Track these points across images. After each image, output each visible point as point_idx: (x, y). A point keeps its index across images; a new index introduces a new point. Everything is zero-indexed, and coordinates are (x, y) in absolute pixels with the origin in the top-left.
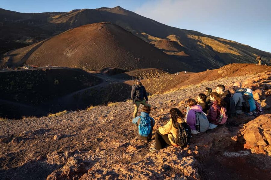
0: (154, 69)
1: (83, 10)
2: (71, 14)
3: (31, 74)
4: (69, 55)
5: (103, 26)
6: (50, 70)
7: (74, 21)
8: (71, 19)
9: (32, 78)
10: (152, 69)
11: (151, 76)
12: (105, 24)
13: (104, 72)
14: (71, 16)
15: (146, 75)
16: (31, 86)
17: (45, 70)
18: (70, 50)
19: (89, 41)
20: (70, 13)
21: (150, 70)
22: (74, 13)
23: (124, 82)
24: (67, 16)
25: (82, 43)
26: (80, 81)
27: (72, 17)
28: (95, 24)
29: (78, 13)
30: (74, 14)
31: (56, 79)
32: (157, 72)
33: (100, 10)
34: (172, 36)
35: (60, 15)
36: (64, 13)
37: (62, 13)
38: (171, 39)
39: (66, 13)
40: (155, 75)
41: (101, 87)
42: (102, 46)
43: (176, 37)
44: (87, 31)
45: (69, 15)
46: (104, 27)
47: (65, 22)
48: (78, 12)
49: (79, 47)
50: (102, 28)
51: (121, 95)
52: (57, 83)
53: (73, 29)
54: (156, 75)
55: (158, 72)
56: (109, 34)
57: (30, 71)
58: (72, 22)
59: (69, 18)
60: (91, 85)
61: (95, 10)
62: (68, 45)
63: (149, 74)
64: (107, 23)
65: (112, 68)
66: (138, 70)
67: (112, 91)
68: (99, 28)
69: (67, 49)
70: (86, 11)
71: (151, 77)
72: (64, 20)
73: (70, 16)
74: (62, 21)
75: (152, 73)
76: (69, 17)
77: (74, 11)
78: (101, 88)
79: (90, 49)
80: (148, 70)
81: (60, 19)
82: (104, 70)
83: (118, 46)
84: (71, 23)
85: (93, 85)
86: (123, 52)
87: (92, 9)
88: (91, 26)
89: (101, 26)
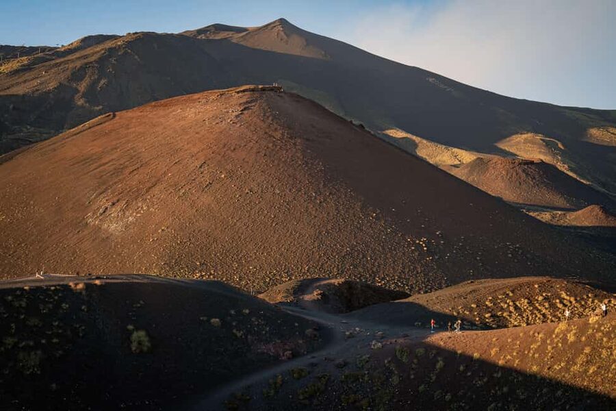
0: (544, 279)
1: (129, 39)
2: (77, 55)
3: (24, 304)
4: (114, 227)
5: (247, 102)
6: (101, 286)
7: (93, 84)
8: (78, 75)
9: (34, 321)
10: (540, 279)
11: (540, 311)
12: (257, 94)
13: (307, 297)
14: (78, 64)
15: (516, 308)
16: (35, 358)
17: (80, 286)
18: (113, 204)
19: (198, 164)
20: (70, 51)
21: (530, 285)
22: (88, 51)
23: (429, 339)
24: (60, 64)
25: (165, 174)
26: (239, 334)
27: (83, 68)
28: (213, 95)
29: (110, 49)
30: (93, 54)
31: (137, 329)
32: (564, 295)
33: (203, 37)
34: (526, 141)
35: (25, 60)
36: (43, 49)
37: (32, 50)
38: (518, 153)
39: (51, 49)
40: (560, 306)
41: (340, 361)
42: (255, 189)
43: (547, 144)
44: (182, 123)
45: (70, 57)
46: (255, 107)
47: (52, 85)
48: (109, 44)
49: (156, 190)
50: (245, 109)
51: (448, 397)
52: (140, 343)
53: (114, 116)
54: (565, 305)
55: (570, 292)
56: (278, 135)
57: (18, 293)
58: (83, 86)
59: (69, 73)
60: (288, 353)
61: (181, 35)
62: (104, 183)
63: (530, 303)
64: (263, 89)
65: (335, 281)
66: (471, 288)
67: (395, 380)
68: (234, 111)
69: (103, 202)
70: (145, 42)
71: (544, 315)
72: (47, 81)
73: (72, 61)
74: (41, 84)
75: (540, 298)
76: (71, 66)
77: (88, 41)
78: (340, 366)
79: (206, 199)
80: (521, 286)
81: (28, 75)
82: (303, 287)
83: (325, 185)
84: (77, 91)
85: (295, 355)
86: (351, 212)
87: (167, 35)
88: (194, 101)
89: (242, 101)
